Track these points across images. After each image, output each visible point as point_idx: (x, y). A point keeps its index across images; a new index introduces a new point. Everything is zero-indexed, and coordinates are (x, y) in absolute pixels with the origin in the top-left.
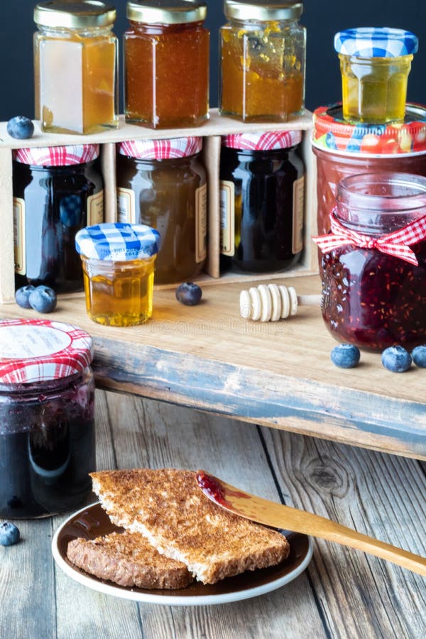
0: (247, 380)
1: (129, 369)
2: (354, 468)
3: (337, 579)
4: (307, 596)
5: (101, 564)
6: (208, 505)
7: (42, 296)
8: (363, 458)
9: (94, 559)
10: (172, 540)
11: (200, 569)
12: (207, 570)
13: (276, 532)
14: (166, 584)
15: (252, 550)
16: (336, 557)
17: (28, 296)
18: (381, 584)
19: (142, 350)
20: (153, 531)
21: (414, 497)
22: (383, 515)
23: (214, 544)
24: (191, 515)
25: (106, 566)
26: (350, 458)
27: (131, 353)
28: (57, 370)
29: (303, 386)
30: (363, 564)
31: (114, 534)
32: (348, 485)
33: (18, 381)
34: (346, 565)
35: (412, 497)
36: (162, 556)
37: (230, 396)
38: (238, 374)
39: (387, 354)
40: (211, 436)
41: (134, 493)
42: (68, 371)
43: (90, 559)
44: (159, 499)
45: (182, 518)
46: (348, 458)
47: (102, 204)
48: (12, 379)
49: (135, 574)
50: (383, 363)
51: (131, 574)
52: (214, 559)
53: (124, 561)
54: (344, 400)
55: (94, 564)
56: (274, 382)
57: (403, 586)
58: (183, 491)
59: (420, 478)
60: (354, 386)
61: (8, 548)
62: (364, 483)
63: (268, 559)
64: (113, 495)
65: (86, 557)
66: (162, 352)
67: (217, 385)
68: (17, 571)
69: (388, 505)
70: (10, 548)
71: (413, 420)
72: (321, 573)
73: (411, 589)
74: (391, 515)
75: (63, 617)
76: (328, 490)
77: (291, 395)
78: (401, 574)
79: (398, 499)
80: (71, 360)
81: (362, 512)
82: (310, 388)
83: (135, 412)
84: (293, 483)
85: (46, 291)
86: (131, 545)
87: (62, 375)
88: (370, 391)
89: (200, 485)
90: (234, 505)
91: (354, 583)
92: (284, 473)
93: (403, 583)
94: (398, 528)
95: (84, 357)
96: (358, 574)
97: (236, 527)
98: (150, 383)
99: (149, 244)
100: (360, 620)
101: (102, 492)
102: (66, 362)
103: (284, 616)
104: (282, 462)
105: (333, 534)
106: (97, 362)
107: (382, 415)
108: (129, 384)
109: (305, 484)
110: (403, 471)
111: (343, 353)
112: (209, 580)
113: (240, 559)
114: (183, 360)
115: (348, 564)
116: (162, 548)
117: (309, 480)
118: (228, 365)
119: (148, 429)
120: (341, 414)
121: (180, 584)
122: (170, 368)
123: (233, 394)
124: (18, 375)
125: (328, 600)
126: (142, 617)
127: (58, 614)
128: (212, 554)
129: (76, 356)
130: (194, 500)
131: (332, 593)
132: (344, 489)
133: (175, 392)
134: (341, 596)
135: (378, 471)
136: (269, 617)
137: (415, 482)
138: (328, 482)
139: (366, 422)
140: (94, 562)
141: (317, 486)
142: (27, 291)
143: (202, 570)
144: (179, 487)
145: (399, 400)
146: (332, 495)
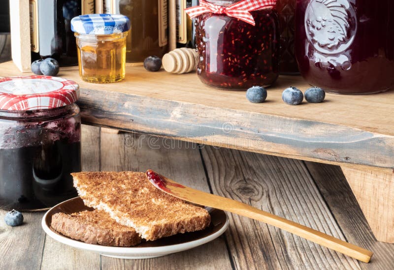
0: (187, 111)
1: (105, 108)
2: (268, 185)
3: (247, 245)
4: (224, 255)
5: (74, 228)
6: (154, 193)
7: (49, 64)
8: (275, 179)
9: (69, 225)
10: (125, 213)
11: (144, 230)
12: (149, 231)
13: (202, 208)
14: (121, 243)
15: (182, 218)
16: (248, 233)
17: (39, 65)
18: (279, 249)
19: (115, 95)
20: (113, 208)
21: (308, 201)
22: (285, 211)
23: (155, 214)
24: (141, 198)
25: (78, 230)
26: (266, 179)
27: (107, 98)
28: (51, 102)
29: (224, 113)
30: (267, 237)
31: (86, 211)
32: (263, 195)
33: (22, 109)
34: (255, 238)
35: (307, 201)
36: (118, 224)
37: (174, 122)
38: (180, 107)
39: (286, 92)
40: (170, 168)
41: (102, 185)
42: (59, 103)
43: (66, 225)
44: (119, 189)
45: (135, 200)
46: (265, 180)
47: (93, 4)
48: (19, 107)
49: (98, 235)
50: (283, 99)
51: (95, 235)
52: (154, 223)
53: (91, 226)
54: (254, 121)
55: (69, 229)
56: (205, 111)
57: (294, 250)
58: (137, 185)
59: (315, 191)
60: (261, 111)
61: (14, 227)
62: (274, 193)
63: (195, 225)
64: (86, 186)
65: (64, 224)
66: (129, 96)
67: (165, 116)
68: (18, 240)
69: (290, 205)
70: (16, 228)
71: (302, 131)
72: (236, 242)
73: (300, 251)
74: (291, 210)
75: (46, 266)
76: (248, 197)
77: (217, 119)
78: (293, 243)
79: (297, 202)
80: (61, 96)
81: (270, 209)
82: (230, 114)
83: (119, 156)
84: (223, 193)
85: (52, 61)
86: (98, 218)
87: (54, 106)
88: (272, 114)
89: (149, 178)
90: (172, 191)
91: (258, 248)
92: (218, 188)
93: (295, 247)
94: (295, 218)
95: (72, 96)
96: (263, 243)
97: (173, 205)
98: (119, 117)
99: (121, 24)
100: (260, 268)
101: (79, 185)
102: (57, 97)
103: (206, 266)
104: (217, 182)
105: (242, 210)
106: (83, 105)
107: (280, 129)
108: (106, 119)
109: (232, 194)
110: (302, 186)
111: (254, 92)
112: (150, 238)
113: (174, 223)
114: (142, 101)
115: (256, 237)
116: (118, 218)
117: (235, 191)
118: (173, 102)
119: (126, 164)
120: (251, 130)
121: (130, 243)
122: (134, 107)
123: (176, 121)
124: (22, 104)
125: (238, 257)
126: (102, 266)
127: (43, 264)
128: (153, 220)
129: (66, 94)
130: (145, 190)
131: (242, 253)
132: (259, 197)
133: (137, 123)
134: (249, 254)
135: (285, 187)
136: (194, 266)
137: (311, 193)
138: (249, 193)
139: (269, 135)
140: (69, 228)
141: (240, 195)
142: (39, 62)
143: (145, 231)
144: (135, 183)
145: (292, 119)
146: (250, 200)
